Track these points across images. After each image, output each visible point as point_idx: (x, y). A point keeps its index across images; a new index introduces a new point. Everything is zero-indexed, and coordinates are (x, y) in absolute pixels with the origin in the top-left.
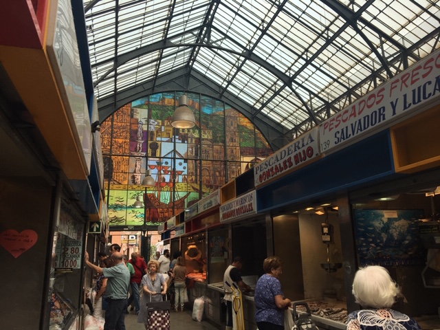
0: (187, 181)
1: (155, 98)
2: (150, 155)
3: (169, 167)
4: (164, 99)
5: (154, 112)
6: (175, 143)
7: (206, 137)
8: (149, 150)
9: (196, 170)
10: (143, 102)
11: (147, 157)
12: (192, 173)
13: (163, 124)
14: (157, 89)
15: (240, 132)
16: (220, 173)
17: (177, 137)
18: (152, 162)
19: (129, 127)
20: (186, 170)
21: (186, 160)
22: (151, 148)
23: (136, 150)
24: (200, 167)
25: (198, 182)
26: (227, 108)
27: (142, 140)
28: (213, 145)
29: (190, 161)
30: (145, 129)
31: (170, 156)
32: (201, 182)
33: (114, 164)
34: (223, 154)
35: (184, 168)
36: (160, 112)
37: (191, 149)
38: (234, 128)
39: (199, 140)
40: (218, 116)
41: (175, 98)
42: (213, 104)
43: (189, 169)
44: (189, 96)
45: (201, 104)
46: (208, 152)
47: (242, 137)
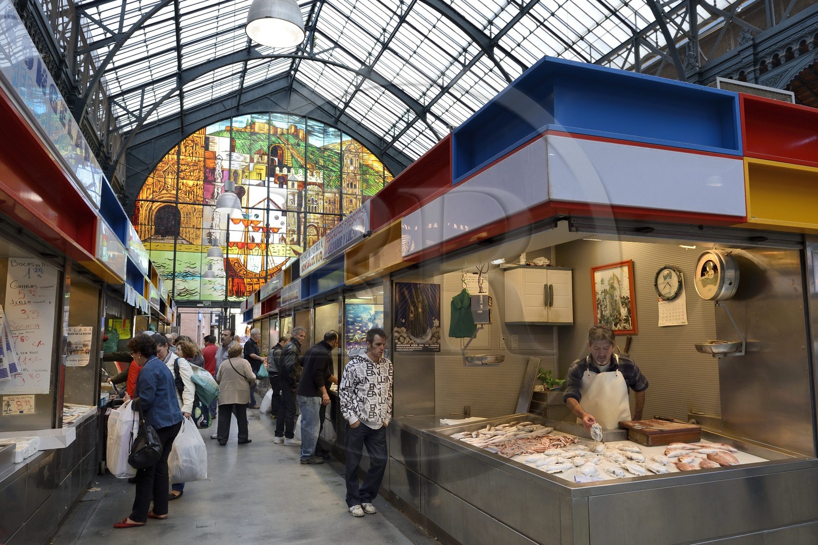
0: (285, 241)
1: (241, 122)
3: (260, 222)
4: (253, 123)
5: (239, 143)
6: (268, 187)
7: (313, 180)
9: (299, 227)
10: (223, 128)
12: (294, 231)
14: (243, 109)
15: (364, 173)
17: (272, 179)
19: (202, 164)
20: (284, 227)
21: (284, 212)
23: (213, 198)
24: (305, 222)
25: (302, 244)
26: (346, 138)
27: (221, 182)
28: (324, 192)
29: (291, 214)
30: (226, 166)
31: (261, 206)
32: (305, 244)
33: (182, 215)
34: (338, 206)
35: (282, 223)
36: (248, 142)
37: (292, 197)
38: (355, 168)
39: (304, 184)
40: (332, 150)
41: (269, 123)
42: (325, 132)
43: (288, 225)
44: (290, 121)
45: (308, 133)
46: (316, 201)
47: (366, 181)
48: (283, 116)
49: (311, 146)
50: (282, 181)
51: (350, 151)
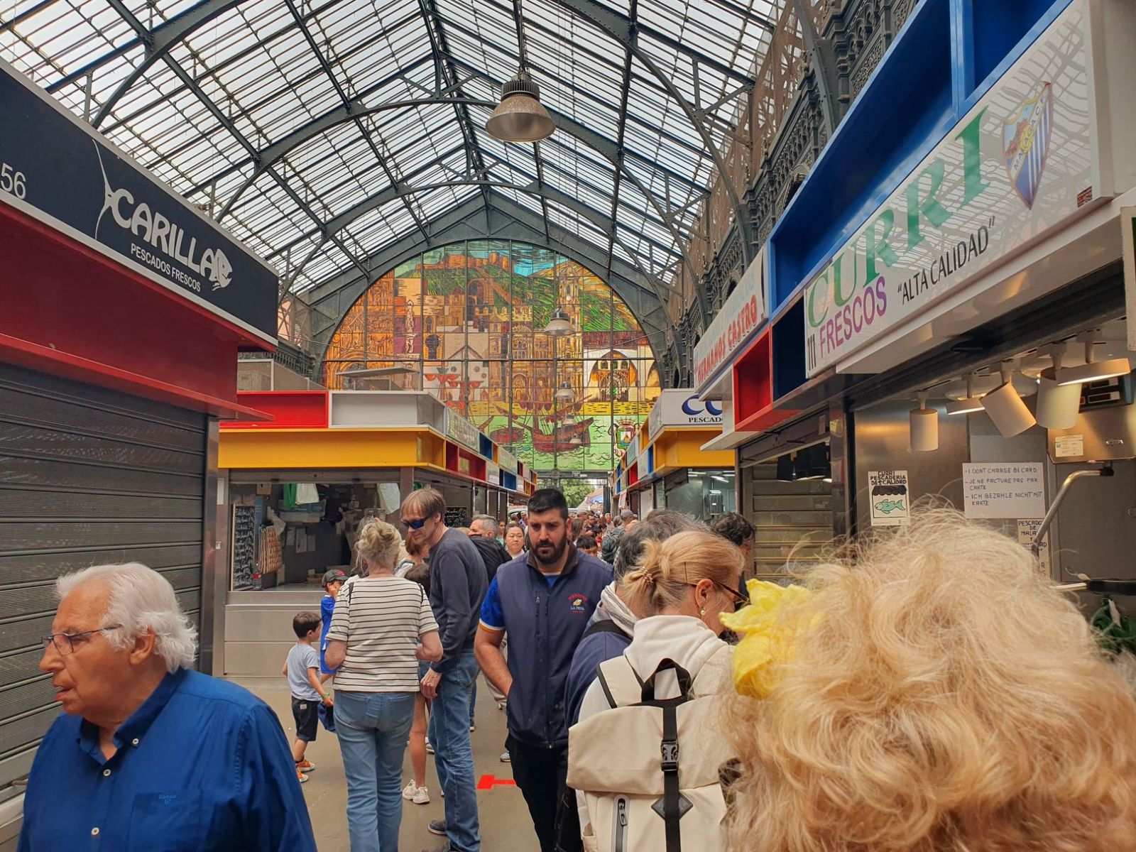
0: (488, 398)
1: (433, 257)
3: (457, 376)
4: (447, 256)
5: (430, 282)
6: (467, 333)
7: (520, 319)
8: (426, 349)
9: (504, 378)
10: (413, 267)
11: (421, 361)
12: (497, 384)
13: (447, 303)
14: (436, 242)
15: (585, 303)
16: (545, 380)
17: (471, 323)
18: (431, 368)
19: (391, 313)
20: (486, 380)
21: (486, 362)
22: (428, 346)
23: (404, 351)
24: (511, 373)
25: (507, 399)
26: (561, 261)
27: (414, 332)
28: (533, 333)
29: (493, 364)
30: (418, 313)
31: (458, 357)
32: (511, 398)
34: (551, 349)
35: (484, 376)
36: (441, 281)
37: (495, 343)
38: (573, 297)
39: (508, 327)
40: (542, 278)
41: (467, 254)
42: (534, 257)
43: (491, 378)
44: (491, 247)
45: (515, 259)
46: (525, 345)
47: (587, 313)
48: (482, 242)
49: (518, 276)
50: (482, 325)
51: (567, 277)
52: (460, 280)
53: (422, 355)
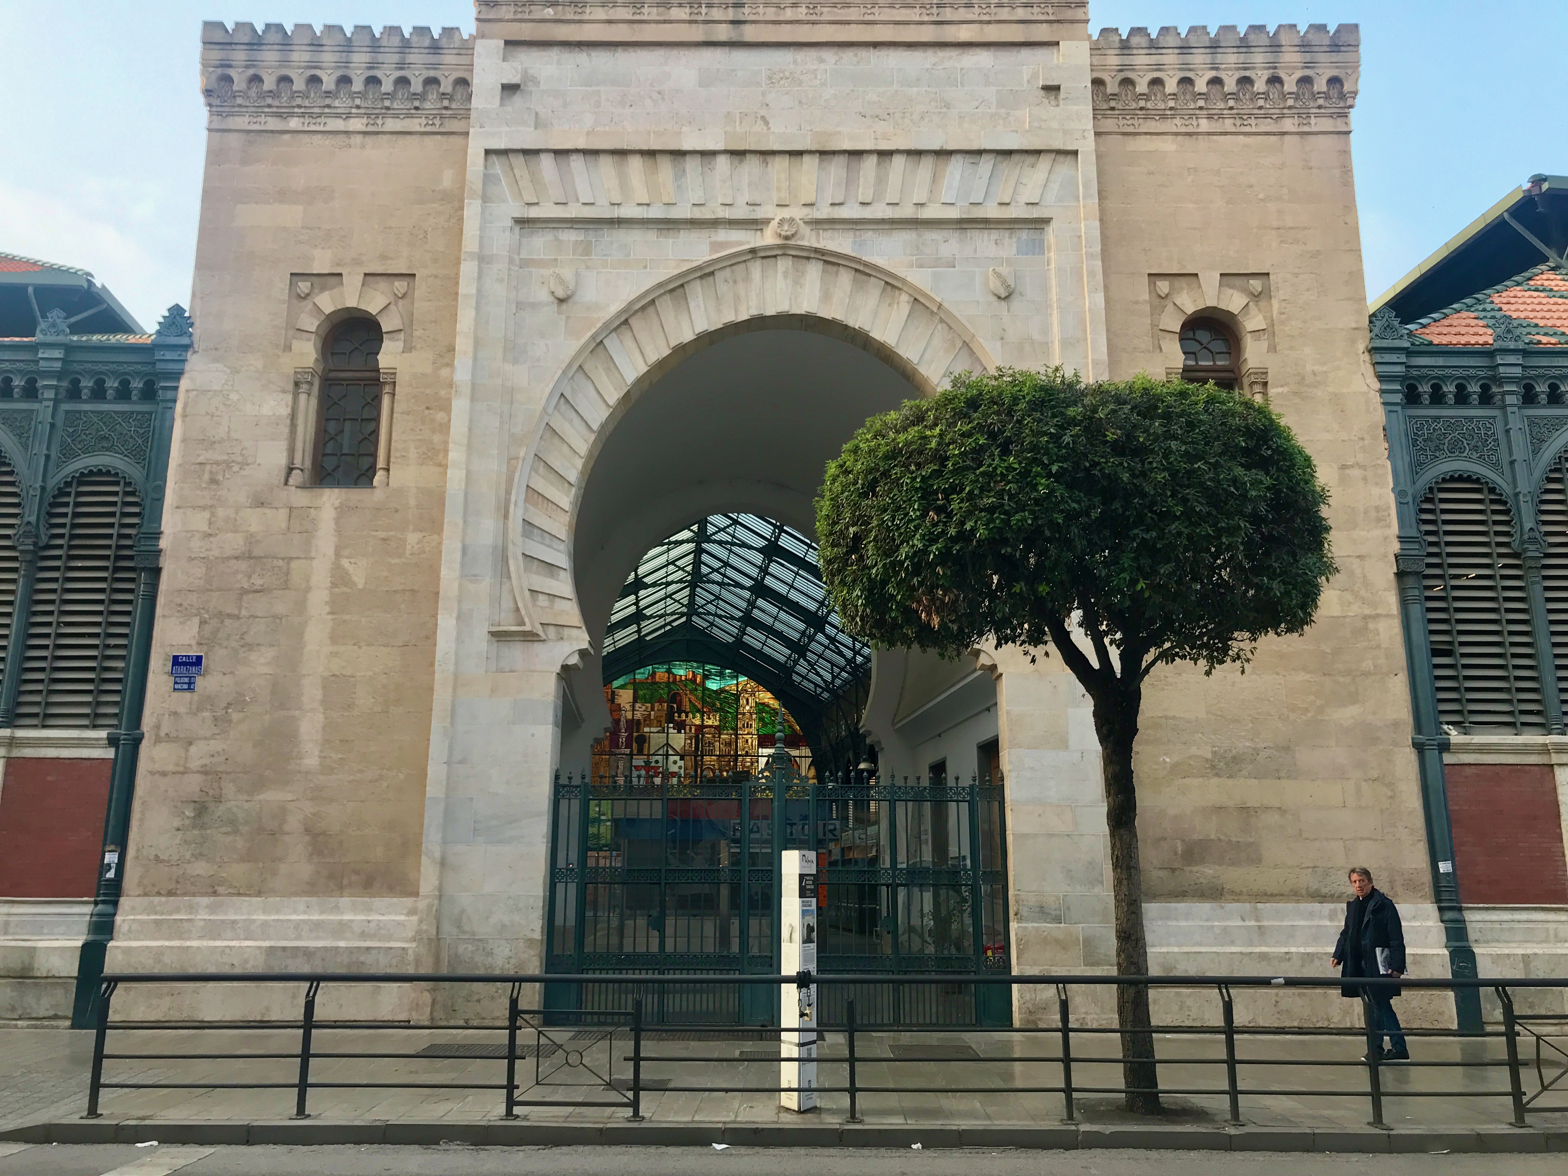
1: (643, 673)
2: (635, 752)
4: (654, 673)
5: (641, 693)
6: (668, 733)
7: (710, 723)
8: (635, 745)
9: (696, 771)
10: (627, 680)
11: (631, 755)
12: (691, 773)
13: (653, 709)
14: (647, 660)
15: (760, 712)
17: (671, 725)
18: (639, 761)
20: (682, 771)
21: (682, 757)
22: (636, 742)
23: (618, 747)
24: (702, 765)
26: (743, 679)
27: (626, 732)
28: (720, 734)
29: (688, 758)
30: (629, 716)
31: (661, 752)
34: (734, 747)
35: (680, 768)
36: (649, 692)
37: (689, 742)
38: (751, 707)
39: (701, 728)
40: (727, 691)
41: (669, 671)
42: (721, 675)
43: (686, 768)
44: (688, 667)
45: (706, 677)
46: (713, 744)
47: (761, 719)
48: (681, 663)
49: (708, 689)
50: (680, 727)
51: (746, 691)
52: (663, 693)
53: (631, 751)
